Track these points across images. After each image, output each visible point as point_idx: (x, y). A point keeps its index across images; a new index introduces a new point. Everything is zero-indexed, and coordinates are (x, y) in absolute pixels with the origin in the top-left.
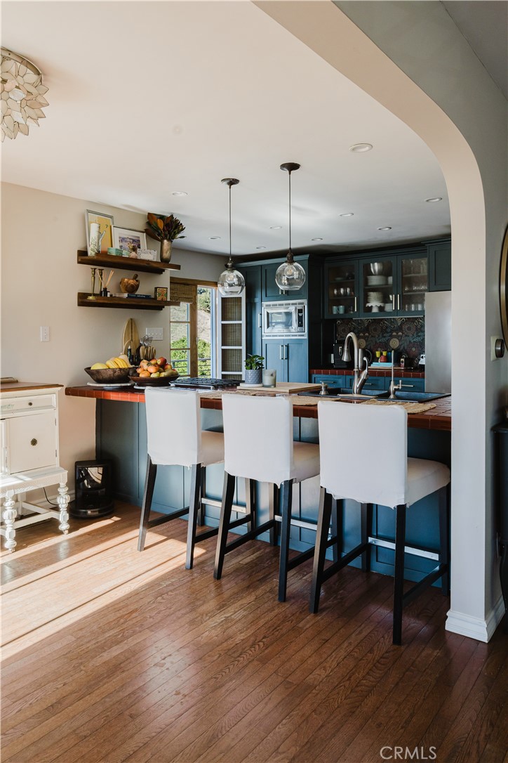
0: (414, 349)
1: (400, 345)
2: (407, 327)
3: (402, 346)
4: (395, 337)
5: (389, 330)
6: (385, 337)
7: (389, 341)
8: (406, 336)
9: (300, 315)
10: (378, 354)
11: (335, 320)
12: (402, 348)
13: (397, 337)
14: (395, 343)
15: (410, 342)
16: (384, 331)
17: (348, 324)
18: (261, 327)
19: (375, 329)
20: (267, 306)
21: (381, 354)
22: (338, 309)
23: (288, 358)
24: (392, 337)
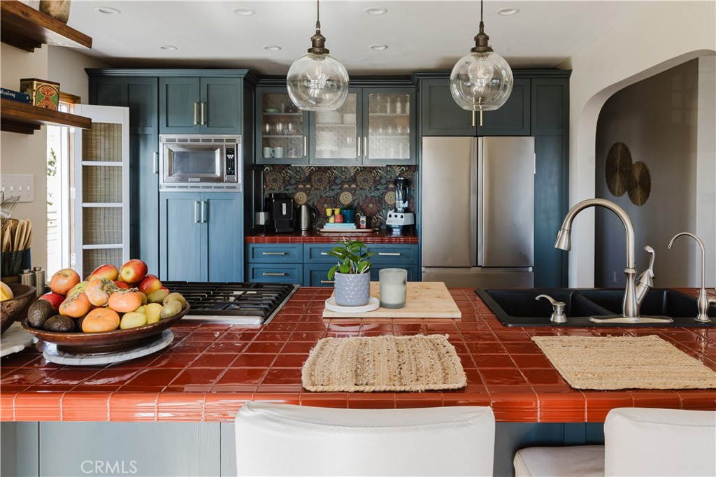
0: (371, 206)
1: (354, 201)
2: (362, 178)
3: (357, 201)
4: (347, 190)
5: (338, 181)
6: (333, 190)
7: (338, 194)
8: (361, 189)
9: (230, 157)
10: (329, 212)
11: (262, 166)
12: (356, 204)
13: (349, 190)
14: (346, 198)
15: (366, 196)
16: (332, 182)
17: (281, 172)
18: (158, 172)
19: (320, 180)
20: (168, 140)
21: (333, 213)
22: (273, 151)
23: (207, 221)
24: (342, 189)
